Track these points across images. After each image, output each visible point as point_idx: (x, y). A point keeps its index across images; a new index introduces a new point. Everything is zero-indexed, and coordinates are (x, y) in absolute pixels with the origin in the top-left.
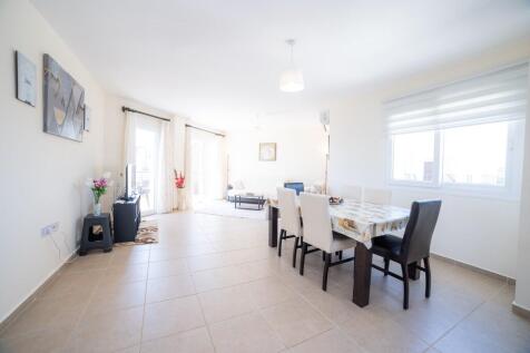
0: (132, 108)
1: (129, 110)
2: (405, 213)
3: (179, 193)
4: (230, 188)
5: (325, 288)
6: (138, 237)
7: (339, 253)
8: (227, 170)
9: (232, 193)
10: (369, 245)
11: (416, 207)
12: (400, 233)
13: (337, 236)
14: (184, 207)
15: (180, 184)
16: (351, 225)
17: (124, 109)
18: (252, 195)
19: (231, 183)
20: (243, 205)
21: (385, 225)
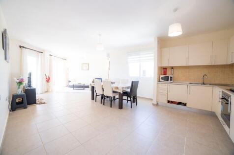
0: (25, 47)
1: (23, 47)
2: (130, 85)
3: (47, 85)
4: (70, 82)
5: (111, 107)
6: (37, 102)
7: (114, 97)
9: (71, 84)
10: (122, 93)
11: (133, 82)
12: (129, 90)
13: (114, 92)
14: (50, 90)
15: (48, 80)
16: (117, 88)
17: (20, 47)
18: (80, 84)
19: (70, 80)
20: (76, 88)
21: (126, 88)
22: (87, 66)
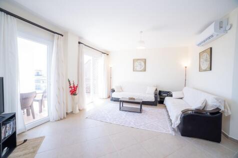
3: (73, 100)
4: (113, 91)
8: (110, 78)
9: (114, 95)
14: (77, 111)
15: (73, 91)
19: (114, 87)
20: (125, 105)
22: (143, 64)
